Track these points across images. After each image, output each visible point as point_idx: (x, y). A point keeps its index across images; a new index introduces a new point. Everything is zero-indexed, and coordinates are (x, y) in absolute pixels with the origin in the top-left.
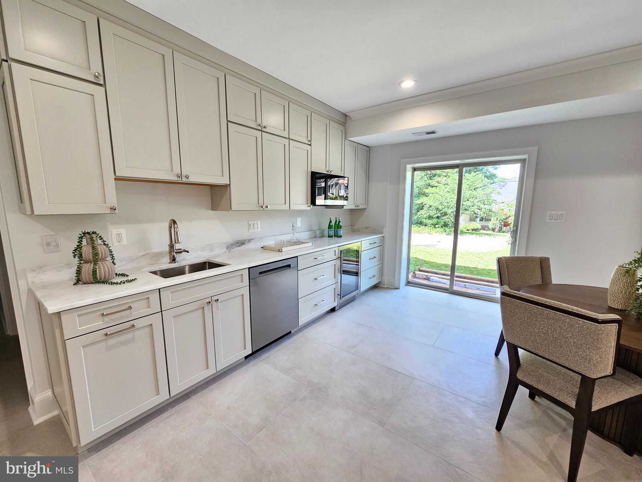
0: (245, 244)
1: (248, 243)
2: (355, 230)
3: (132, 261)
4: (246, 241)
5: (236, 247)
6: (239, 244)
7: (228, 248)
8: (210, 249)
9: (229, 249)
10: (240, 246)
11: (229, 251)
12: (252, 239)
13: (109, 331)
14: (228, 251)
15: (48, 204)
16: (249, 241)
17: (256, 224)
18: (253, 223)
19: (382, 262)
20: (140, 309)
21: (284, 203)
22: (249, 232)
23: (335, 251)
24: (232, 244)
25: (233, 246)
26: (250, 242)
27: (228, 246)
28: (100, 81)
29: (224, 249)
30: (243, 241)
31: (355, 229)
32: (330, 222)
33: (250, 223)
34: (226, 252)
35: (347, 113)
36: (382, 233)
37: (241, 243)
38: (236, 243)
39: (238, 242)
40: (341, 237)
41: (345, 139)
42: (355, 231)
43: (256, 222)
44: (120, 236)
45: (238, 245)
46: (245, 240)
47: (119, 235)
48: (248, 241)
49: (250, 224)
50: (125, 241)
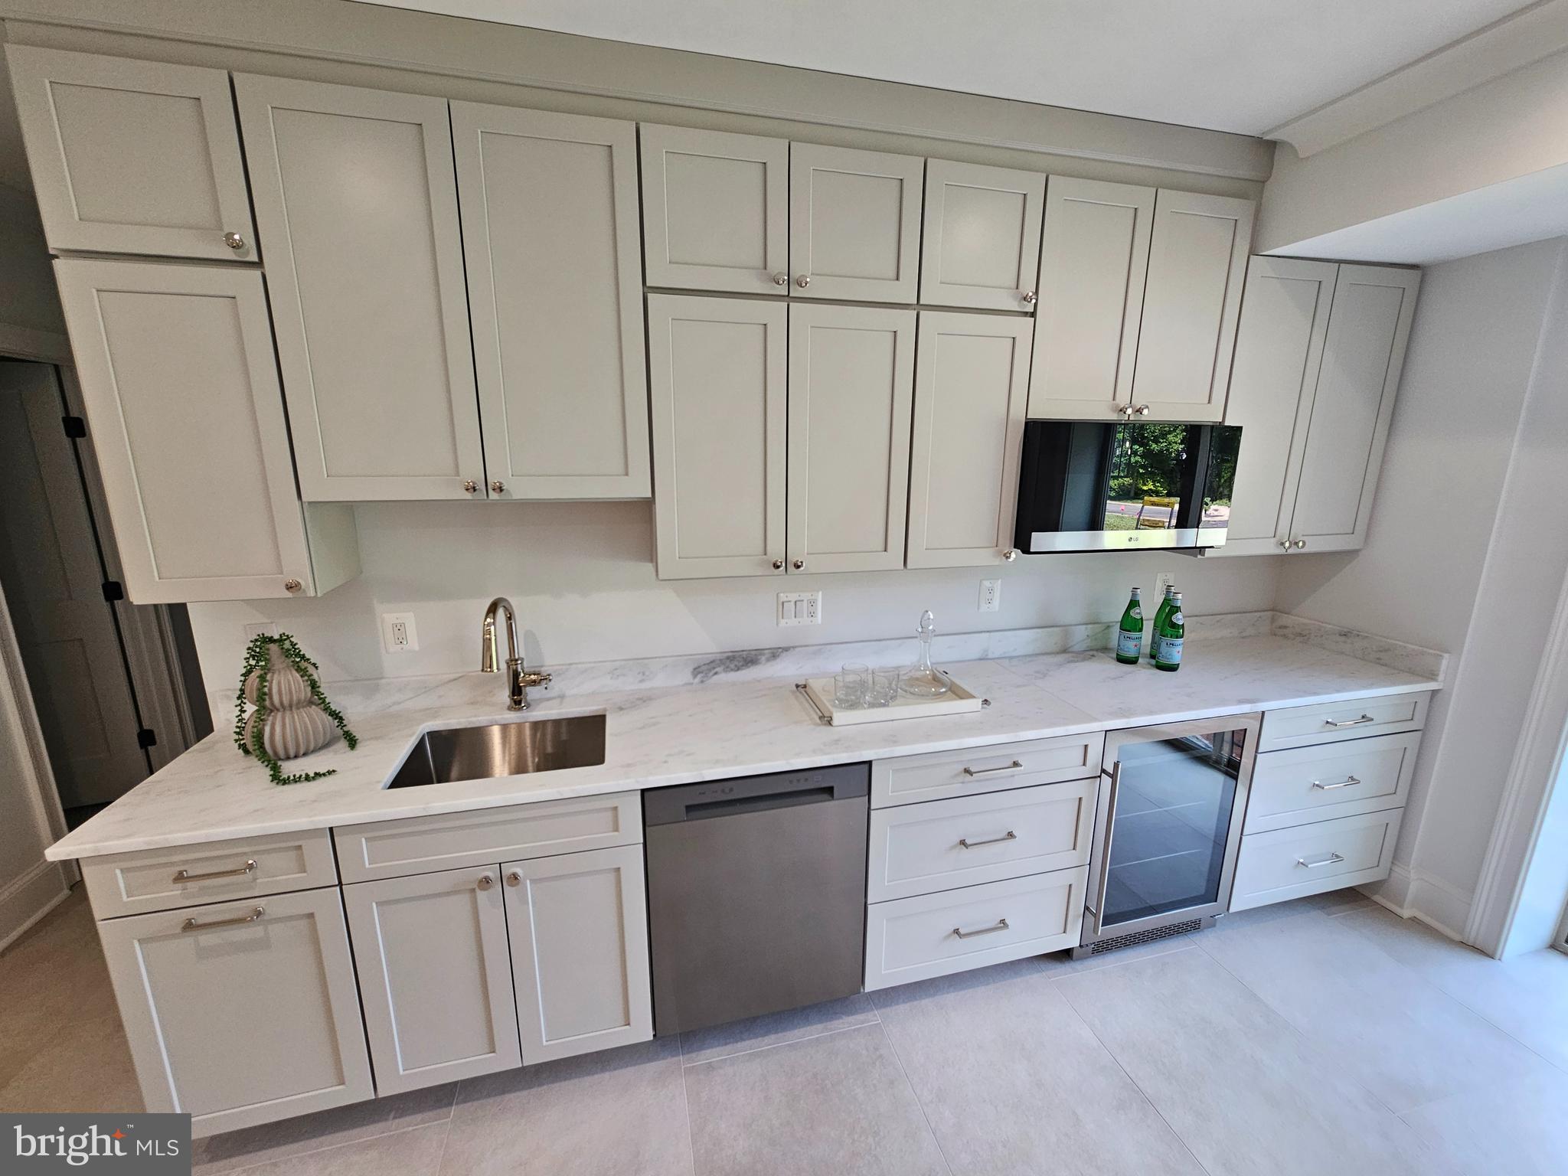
0: (757, 664)
1: (768, 660)
2: (1286, 631)
3: (425, 692)
4: (764, 654)
5: (727, 669)
6: (737, 663)
7: (696, 671)
8: (639, 673)
9: (702, 675)
10: (738, 669)
11: (702, 682)
12: (786, 649)
13: (201, 915)
14: (697, 680)
15: (160, 579)
16: (775, 654)
17: (805, 604)
18: (793, 597)
19: (1407, 803)
20: (277, 871)
21: (882, 547)
22: (780, 625)
23: (1086, 746)
24: (711, 662)
25: (714, 668)
26: (778, 660)
27: (696, 665)
28: (247, 253)
29: (686, 676)
30: (753, 653)
31: (1285, 627)
32: (1134, 603)
33: (783, 597)
34: (692, 684)
35: (1270, 131)
36: (1432, 676)
37: (746, 659)
38: (728, 658)
39: (734, 657)
40: (1173, 668)
41: (1253, 251)
42: (1285, 636)
43: (806, 596)
44: (402, 629)
45: (732, 666)
46: (760, 651)
47: (399, 627)
48: (767, 656)
49: (783, 603)
50: (413, 643)
